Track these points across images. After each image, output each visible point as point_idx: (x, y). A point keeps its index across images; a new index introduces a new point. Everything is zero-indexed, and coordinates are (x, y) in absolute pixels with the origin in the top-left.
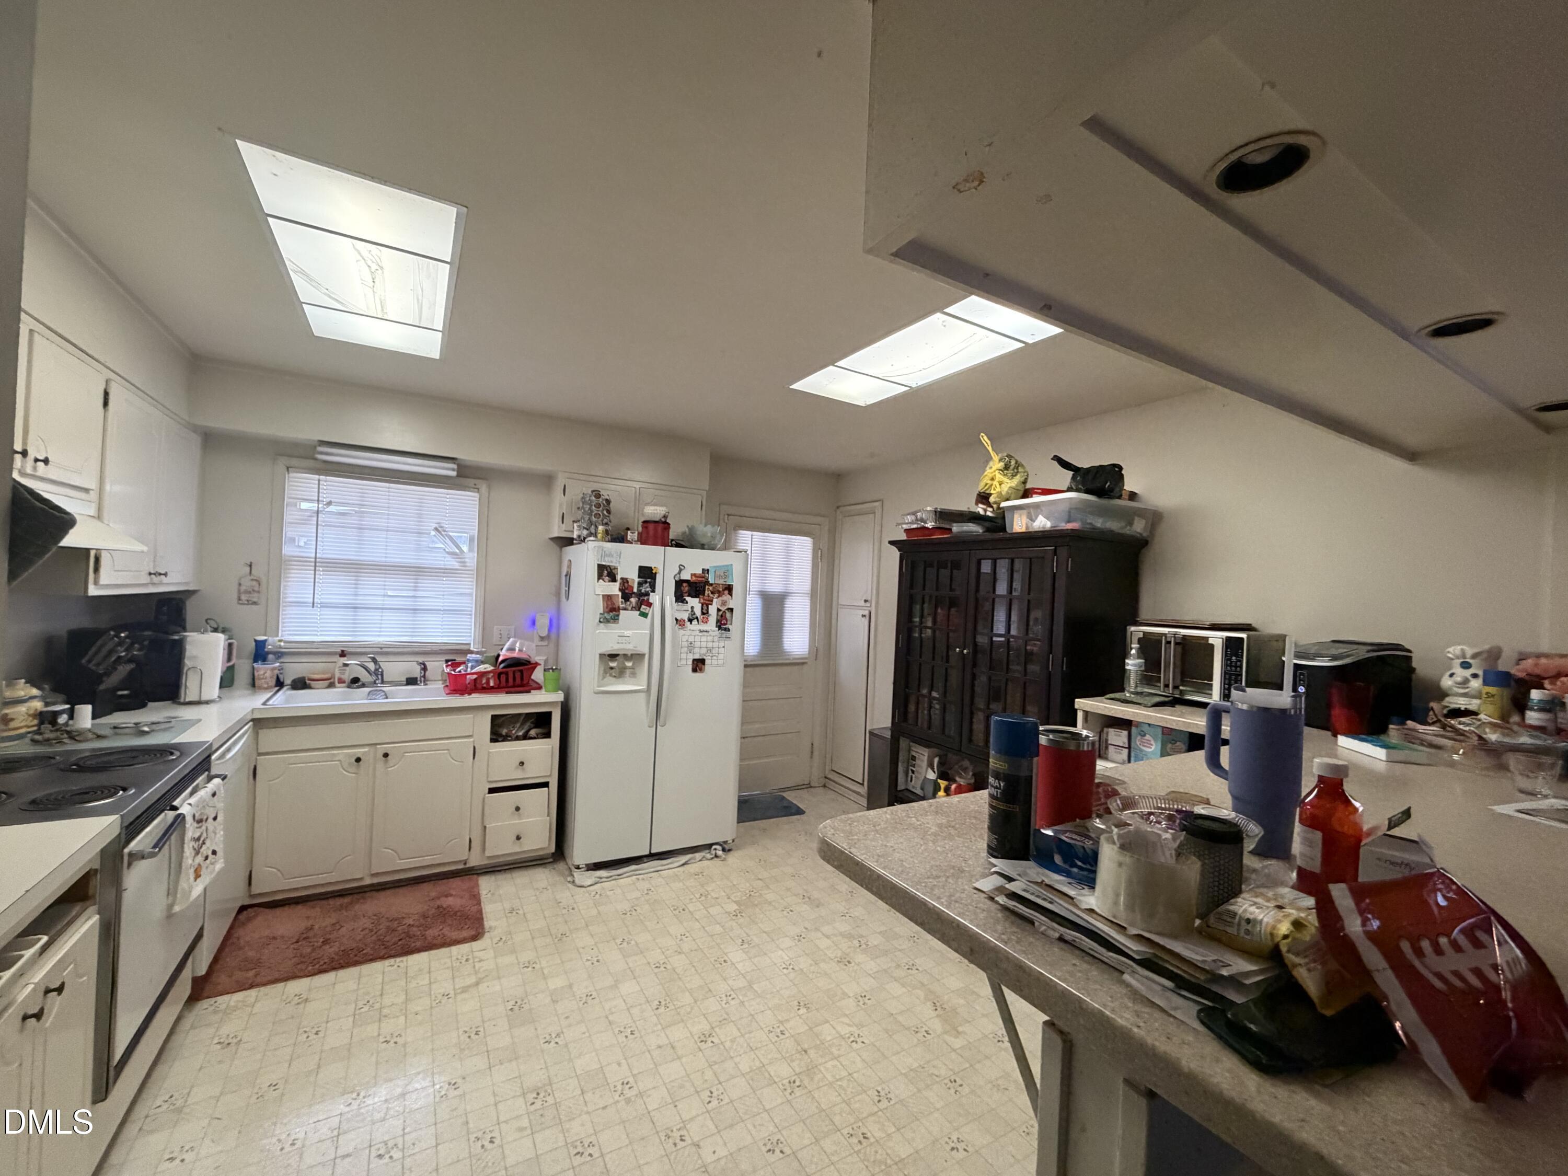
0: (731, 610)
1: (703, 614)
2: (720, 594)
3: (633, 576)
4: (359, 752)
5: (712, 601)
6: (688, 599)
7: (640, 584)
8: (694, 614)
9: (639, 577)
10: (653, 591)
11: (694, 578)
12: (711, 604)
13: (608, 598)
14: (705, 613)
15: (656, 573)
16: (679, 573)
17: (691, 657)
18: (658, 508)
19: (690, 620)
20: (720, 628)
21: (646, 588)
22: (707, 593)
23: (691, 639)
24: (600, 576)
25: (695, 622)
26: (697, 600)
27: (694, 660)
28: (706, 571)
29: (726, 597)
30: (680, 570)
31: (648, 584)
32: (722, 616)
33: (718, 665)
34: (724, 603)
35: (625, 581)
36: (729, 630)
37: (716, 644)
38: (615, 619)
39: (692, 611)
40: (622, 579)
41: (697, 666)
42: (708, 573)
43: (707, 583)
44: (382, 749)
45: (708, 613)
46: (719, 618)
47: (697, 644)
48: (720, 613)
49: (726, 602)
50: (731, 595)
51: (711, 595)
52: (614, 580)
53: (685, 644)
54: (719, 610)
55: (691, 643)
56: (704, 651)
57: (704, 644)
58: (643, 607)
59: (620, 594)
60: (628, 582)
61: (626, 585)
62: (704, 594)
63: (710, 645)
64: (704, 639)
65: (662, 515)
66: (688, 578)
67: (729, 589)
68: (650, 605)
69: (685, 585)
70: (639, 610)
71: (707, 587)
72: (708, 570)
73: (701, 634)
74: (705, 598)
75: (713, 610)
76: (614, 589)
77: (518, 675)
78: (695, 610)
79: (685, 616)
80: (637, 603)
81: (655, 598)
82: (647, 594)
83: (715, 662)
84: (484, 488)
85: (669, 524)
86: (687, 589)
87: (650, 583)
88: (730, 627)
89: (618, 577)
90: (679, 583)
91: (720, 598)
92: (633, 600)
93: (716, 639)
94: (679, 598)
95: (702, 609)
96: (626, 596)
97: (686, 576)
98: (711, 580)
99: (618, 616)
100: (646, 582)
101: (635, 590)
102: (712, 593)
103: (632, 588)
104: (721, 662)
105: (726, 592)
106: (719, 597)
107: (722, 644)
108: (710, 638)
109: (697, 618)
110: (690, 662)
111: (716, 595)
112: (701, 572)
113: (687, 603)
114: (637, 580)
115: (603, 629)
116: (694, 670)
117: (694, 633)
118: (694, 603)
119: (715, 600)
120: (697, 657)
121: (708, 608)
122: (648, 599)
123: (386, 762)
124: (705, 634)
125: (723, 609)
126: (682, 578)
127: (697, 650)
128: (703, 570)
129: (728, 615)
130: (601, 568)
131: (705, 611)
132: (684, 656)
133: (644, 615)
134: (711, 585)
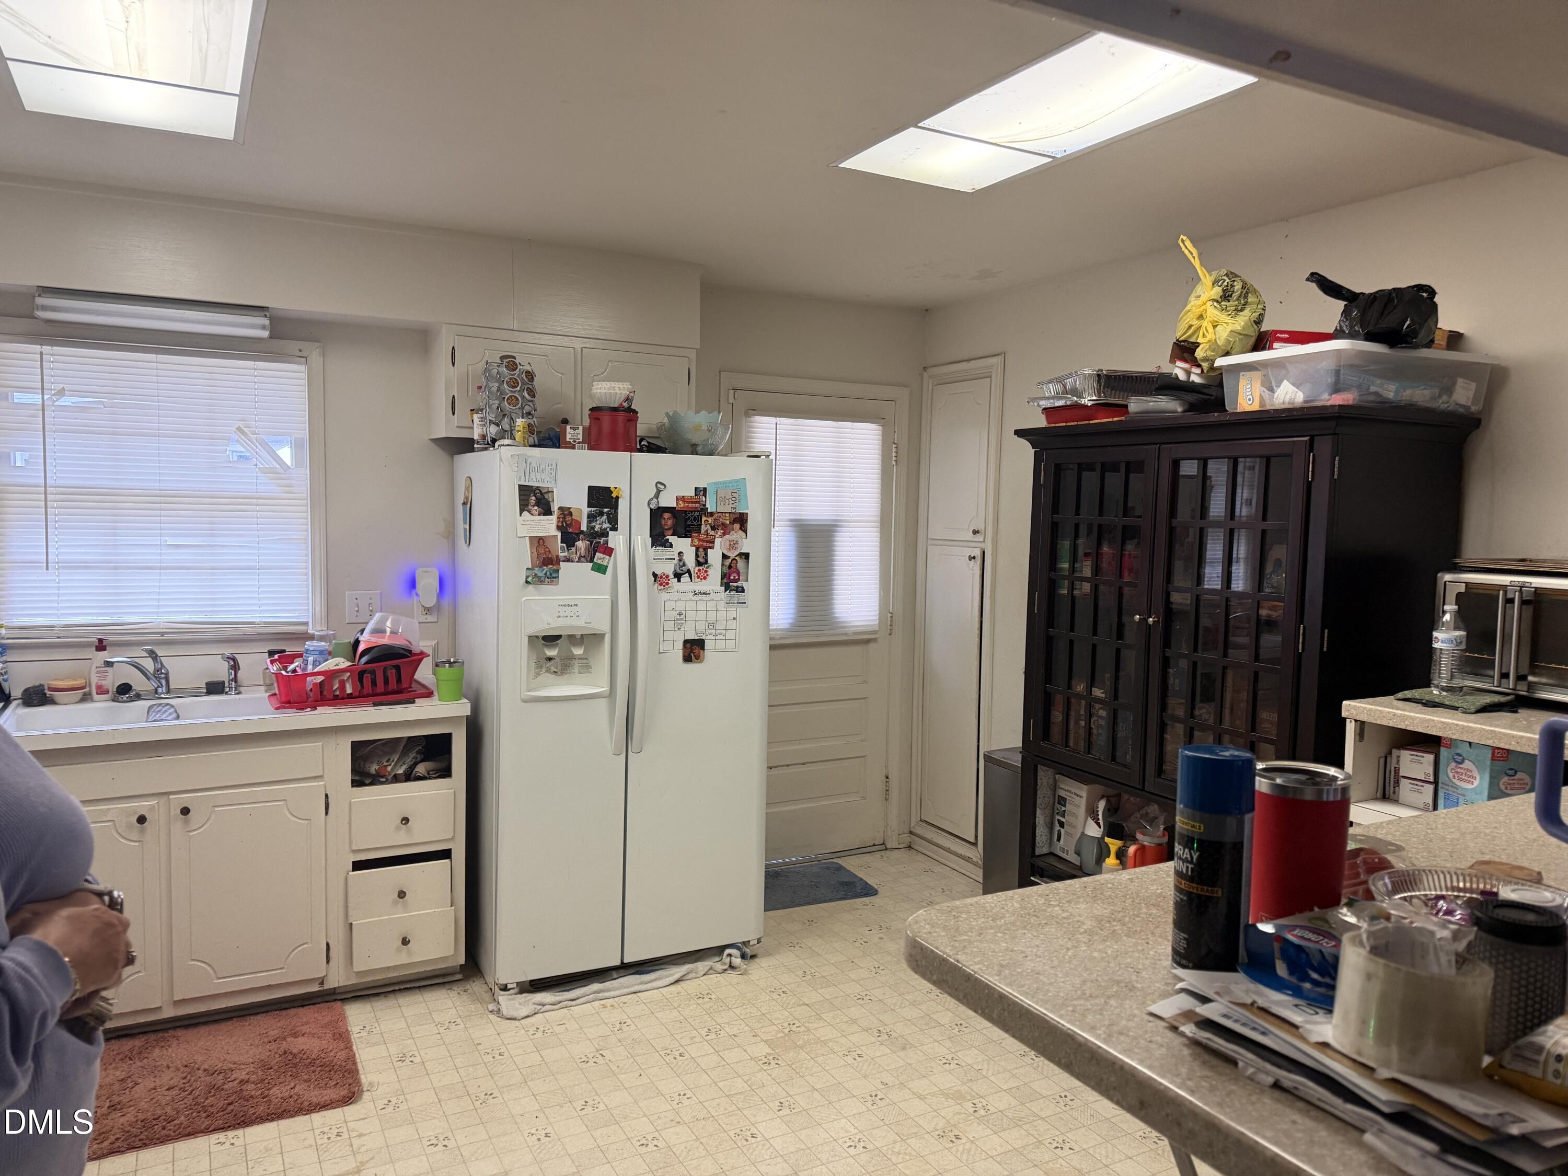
0: (746, 556)
1: (699, 564)
2: (726, 530)
3: (579, 504)
4: (142, 806)
5: (713, 542)
6: (672, 539)
7: (591, 518)
8: (684, 565)
9: (590, 505)
10: (614, 529)
11: (682, 504)
12: (712, 548)
13: (539, 542)
14: (702, 562)
15: (617, 498)
16: (657, 496)
17: (681, 637)
18: (617, 385)
19: (678, 576)
20: (727, 588)
21: (602, 523)
22: (703, 528)
23: (680, 606)
24: (524, 507)
25: (685, 578)
26: (688, 541)
27: (686, 642)
28: (701, 492)
29: (736, 535)
30: (659, 492)
31: (605, 517)
32: (730, 567)
33: (725, 649)
34: (733, 545)
35: (565, 512)
36: (743, 591)
37: (721, 615)
38: (553, 577)
39: (680, 560)
40: (560, 508)
41: (692, 651)
42: (705, 495)
43: (704, 510)
44: (179, 801)
45: (706, 562)
46: (726, 569)
47: (690, 615)
48: (728, 562)
49: (737, 543)
50: (745, 532)
51: (712, 533)
52: (547, 511)
53: (670, 615)
54: (725, 557)
55: (680, 614)
56: (701, 626)
57: (701, 616)
58: (598, 555)
59: (559, 534)
60: (571, 514)
61: (568, 518)
62: (699, 532)
63: (712, 616)
64: (701, 606)
65: (623, 398)
66: (673, 504)
67: (741, 520)
68: (609, 552)
69: (666, 515)
70: (591, 561)
71: (704, 519)
72: (705, 489)
73: (696, 598)
74: (702, 537)
75: (714, 556)
76: (548, 526)
77: (392, 673)
78: (684, 558)
79: (669, 569)
80: (587, 549)
81: (616, 540)
82: (604, 534)
83: (721, 644)
84: (315, 357)
85: (636, 412)
86: (670, 522)
87: (608, 514)
88: (745, 584)
89: (555, 507)
90: (657, 514)
91: (727, 537)
92: (581, 545)
93: (721, 605)
94: (658, 539)
95: (697, 556)
96: (569, 539)
97: (668, 501)
98: (711, 507)
99: (557, 571)
100: (601, 514)
101: (584, 527)
102: (713, 528)
103: (579, 524)
104: (730, 644)
105: (737, 526)
106: (724, 534)
107: (732, 614)
108: (711, 605)
109: (689, 571)
110: (680, 645)
111: (720, 532)
112: (693, 494)
113: (671, 546)
114: (586, 510)
115: (534, 594)
116: (687, 659)
117: (684, 597)
118: (683, 546)
119: (718, 541)
120: (691, 636)
121: (706, 554)
122: (607, 542)
123: (186, 822)
124: (704, 597)
125: (732, 554)
126: (662, 504)
127: (690, 625)
128: (696, 489)
129: (741, 564)
130: (525, 492)
131: (701, 560)
132: (669, 635)
133: (601, 569)
134: (712, 514)
